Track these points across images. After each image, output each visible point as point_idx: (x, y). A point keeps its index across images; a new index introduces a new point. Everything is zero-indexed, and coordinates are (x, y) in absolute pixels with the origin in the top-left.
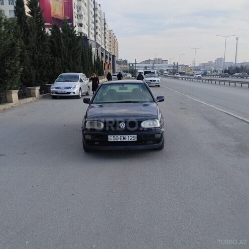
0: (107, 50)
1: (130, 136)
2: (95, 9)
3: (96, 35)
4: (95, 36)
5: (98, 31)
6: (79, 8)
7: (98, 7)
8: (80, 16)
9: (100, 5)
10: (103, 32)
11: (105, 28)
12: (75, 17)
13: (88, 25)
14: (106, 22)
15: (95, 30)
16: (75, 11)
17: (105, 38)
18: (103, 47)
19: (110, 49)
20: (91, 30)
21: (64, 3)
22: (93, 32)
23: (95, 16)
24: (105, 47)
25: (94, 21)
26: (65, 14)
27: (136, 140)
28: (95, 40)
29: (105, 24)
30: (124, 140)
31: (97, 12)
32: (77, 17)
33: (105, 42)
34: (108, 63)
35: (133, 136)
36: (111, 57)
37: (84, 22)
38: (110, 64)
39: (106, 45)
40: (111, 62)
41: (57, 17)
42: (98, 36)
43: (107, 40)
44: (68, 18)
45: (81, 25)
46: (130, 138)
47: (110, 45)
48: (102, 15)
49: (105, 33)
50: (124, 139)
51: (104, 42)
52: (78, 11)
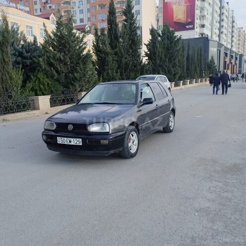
0: (234, 49)
1: (75, 139)
2: (221, 8)
3: (221, 35)
4: (219, 36)
5: (223, 30)
6: (202, 9)
7: (225, 5)
8: (203, 17)
9: (228, 3)
10: (231, 31)
11: (233, 27)
12: (197, 19)
13: (212, 25)
14: (235, 20)
15: (219, 29)
16: (197, 12)
17: (232, 36)
18: (229, 46)
19: (238, 48)
20: (214, 30)
21: (187, 6)
22: (217, 32)
23: (221, 14)
24: (232, 46)
25: (219, 20)
26: (187, 17)
27: (81, 144)
28: (219, 40)
29: (233, 22)
30: (70, 144)
31: (224, 11)
32: (199, 18)
33: (232, 41)
34: (233, 63)
35: (78, 139)
36: (238, 57)
37: (207, 23)
38: (236, 64)
39: (233, 44)
40: (238, 62)
41: (179, 21)
42: (223, 36)
43: (234, 39)
44: (190, 20)
45: (203, 26)
46: (75, 142)
47: (239, 44)
48: (230, 12)
49: (232, 32)
50: (70, 142)
51: (230, 42)
52: (201, 12)
